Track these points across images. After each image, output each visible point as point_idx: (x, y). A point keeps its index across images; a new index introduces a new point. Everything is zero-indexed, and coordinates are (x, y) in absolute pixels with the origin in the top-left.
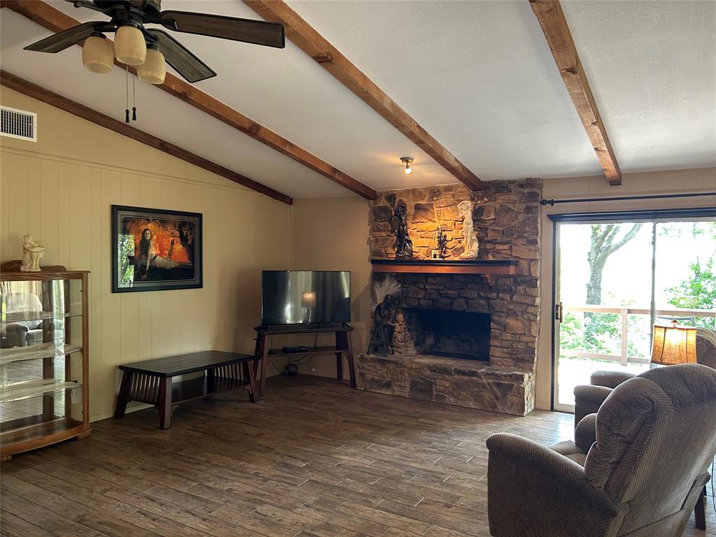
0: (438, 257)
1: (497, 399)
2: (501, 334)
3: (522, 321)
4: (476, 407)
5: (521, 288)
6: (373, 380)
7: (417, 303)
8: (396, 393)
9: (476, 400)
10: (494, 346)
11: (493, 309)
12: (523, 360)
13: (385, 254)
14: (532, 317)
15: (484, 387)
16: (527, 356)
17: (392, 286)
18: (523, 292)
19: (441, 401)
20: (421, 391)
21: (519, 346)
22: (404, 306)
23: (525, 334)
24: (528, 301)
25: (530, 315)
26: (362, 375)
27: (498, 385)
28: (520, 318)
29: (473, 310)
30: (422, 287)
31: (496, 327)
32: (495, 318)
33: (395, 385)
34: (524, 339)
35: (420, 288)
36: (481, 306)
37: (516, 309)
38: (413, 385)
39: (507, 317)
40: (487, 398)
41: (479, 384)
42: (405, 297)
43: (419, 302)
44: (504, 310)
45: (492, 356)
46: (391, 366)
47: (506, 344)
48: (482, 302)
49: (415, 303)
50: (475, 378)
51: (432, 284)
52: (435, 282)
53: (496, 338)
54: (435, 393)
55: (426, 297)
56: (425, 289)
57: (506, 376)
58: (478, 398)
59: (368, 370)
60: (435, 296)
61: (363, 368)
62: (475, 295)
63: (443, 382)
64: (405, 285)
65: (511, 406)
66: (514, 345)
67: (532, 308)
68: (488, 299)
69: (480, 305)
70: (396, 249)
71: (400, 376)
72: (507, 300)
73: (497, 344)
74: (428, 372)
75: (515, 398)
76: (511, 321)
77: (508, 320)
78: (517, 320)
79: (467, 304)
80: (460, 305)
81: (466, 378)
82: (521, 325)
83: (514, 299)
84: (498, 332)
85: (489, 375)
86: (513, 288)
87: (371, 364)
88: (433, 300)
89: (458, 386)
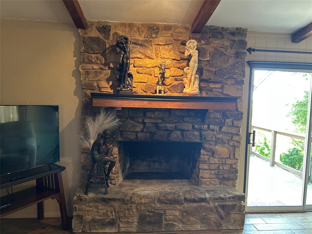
0: (163, 92)
1: (222, 218)
2: (209, 159)
3: (228, 148)
4: (203, 228)
5: (229, 121)
6: (94, 220)
7: (135, 136)
8: (123, 230)
9: (203, 223)
10: (204, 169)
11: (205, 139)
12: (228, 179)
13: (97, 87)
14: (236, 144)
15: (211, 210)
16: (231, 176)
17: (107, 121)
18: (230, 124)
19: (171, 230)
20: (150, 223)
21: (225, 168)
22: (120, 139)
23: (230, 158)
24: (234, 131)
25: (235, 142)
26: (80, 217)
27: (223, 207)
28: (226, 145)
29: (187, 140)
30: (141, 121)
31: (205, 153)
32: (206, 146)
33: (121, 222)
34: (229, 162)
35: (139, 122)
36: (195, 137)
37: (224, 138)
38: (142, 219)
39: (216, 144)
40: (213, 219)
41: (207, 208)
42: (121, 132)
43: (137, 135)
44: (214, 139)
45: (202, 178)
46: (116, 204)
47: (213, 167)
48: (196, 133)
49: (132, 137)
50: (203, 204)
51: (151, 118)
52: (153, 116)
53: (204, 162)
54: (164, 222)
55: (145, 131)
56: (144, 123)
57: (230, 198)
58: (204, 220)
59: (89, 211)
60: (153, 129)
61: (80, 210)
62: (190, 127)
63: (174, 212)
64: (123, 120)
65: (234, 223)
66: (221, 167)
67: (237, 137)
68: (200, 130)
69: (194, 135)
70: (111, 83)
71: (127, 212)
72: (216, 131)
73: (206, 167)
74: (158, 205)
75: (237, 215)
76: (219, 148)
77: (216, 147)
78: (224, 147)
79: (182, 135)
80: (176, 136)
81: (195, 205)
82: (226, 150)
83: (223, 130)
84: (207, 157)
85: (217, 199)
86: (223, 120)
87: (91, 204)
88: (151, 133)
89: (187, 213)
